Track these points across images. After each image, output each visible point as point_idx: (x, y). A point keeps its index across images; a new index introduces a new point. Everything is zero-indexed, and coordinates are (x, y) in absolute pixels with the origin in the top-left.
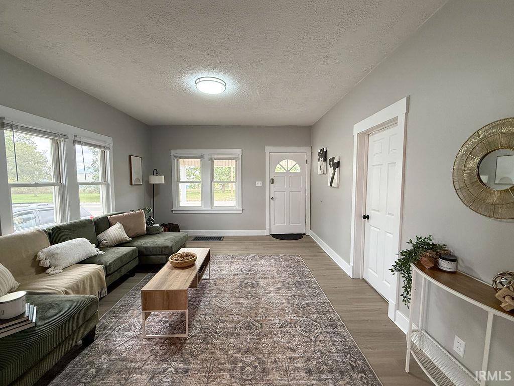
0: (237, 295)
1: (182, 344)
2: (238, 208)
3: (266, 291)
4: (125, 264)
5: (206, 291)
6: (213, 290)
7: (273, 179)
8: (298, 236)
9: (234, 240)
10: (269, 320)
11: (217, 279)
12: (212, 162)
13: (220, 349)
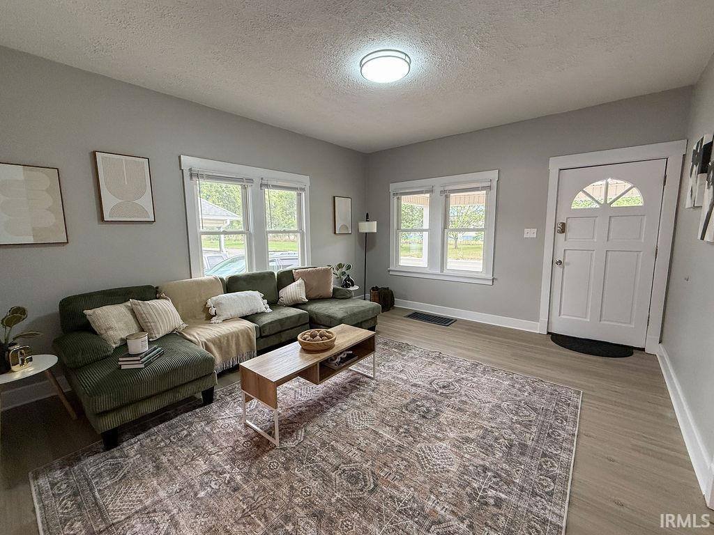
0: (388, 418)
1: (264, 452)
2: (484, 276)
3: (439, 435)
4: (288, 329)
5: (353, 395)
6: (363, 396)
7: (564, 225)
8: (623, 351)
9: (467, 329)
10: (395, 487)
11: (384, 382)
12: (447, 197)
13: (292, 487)
